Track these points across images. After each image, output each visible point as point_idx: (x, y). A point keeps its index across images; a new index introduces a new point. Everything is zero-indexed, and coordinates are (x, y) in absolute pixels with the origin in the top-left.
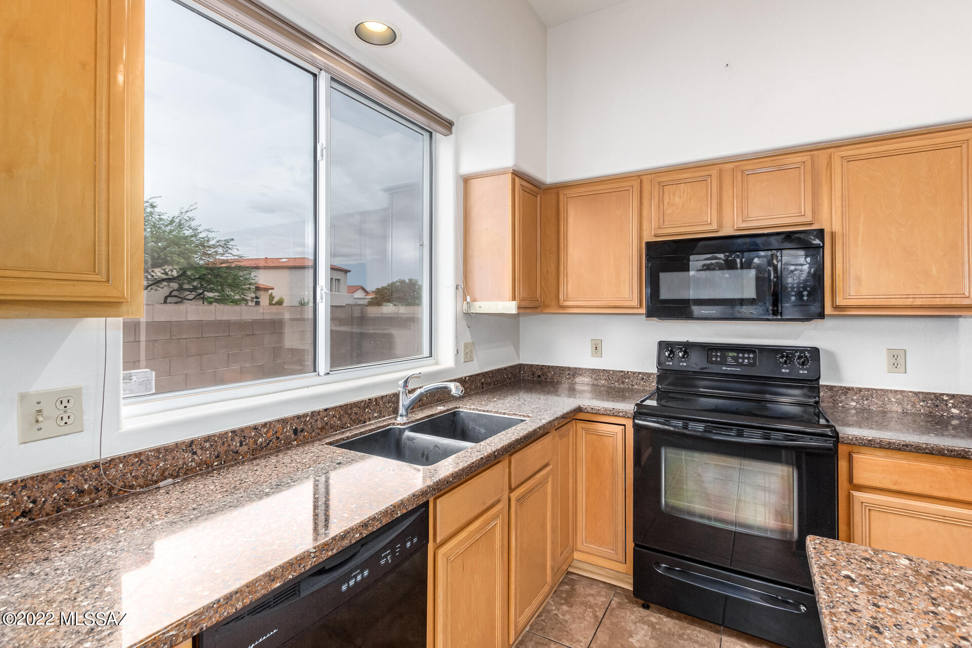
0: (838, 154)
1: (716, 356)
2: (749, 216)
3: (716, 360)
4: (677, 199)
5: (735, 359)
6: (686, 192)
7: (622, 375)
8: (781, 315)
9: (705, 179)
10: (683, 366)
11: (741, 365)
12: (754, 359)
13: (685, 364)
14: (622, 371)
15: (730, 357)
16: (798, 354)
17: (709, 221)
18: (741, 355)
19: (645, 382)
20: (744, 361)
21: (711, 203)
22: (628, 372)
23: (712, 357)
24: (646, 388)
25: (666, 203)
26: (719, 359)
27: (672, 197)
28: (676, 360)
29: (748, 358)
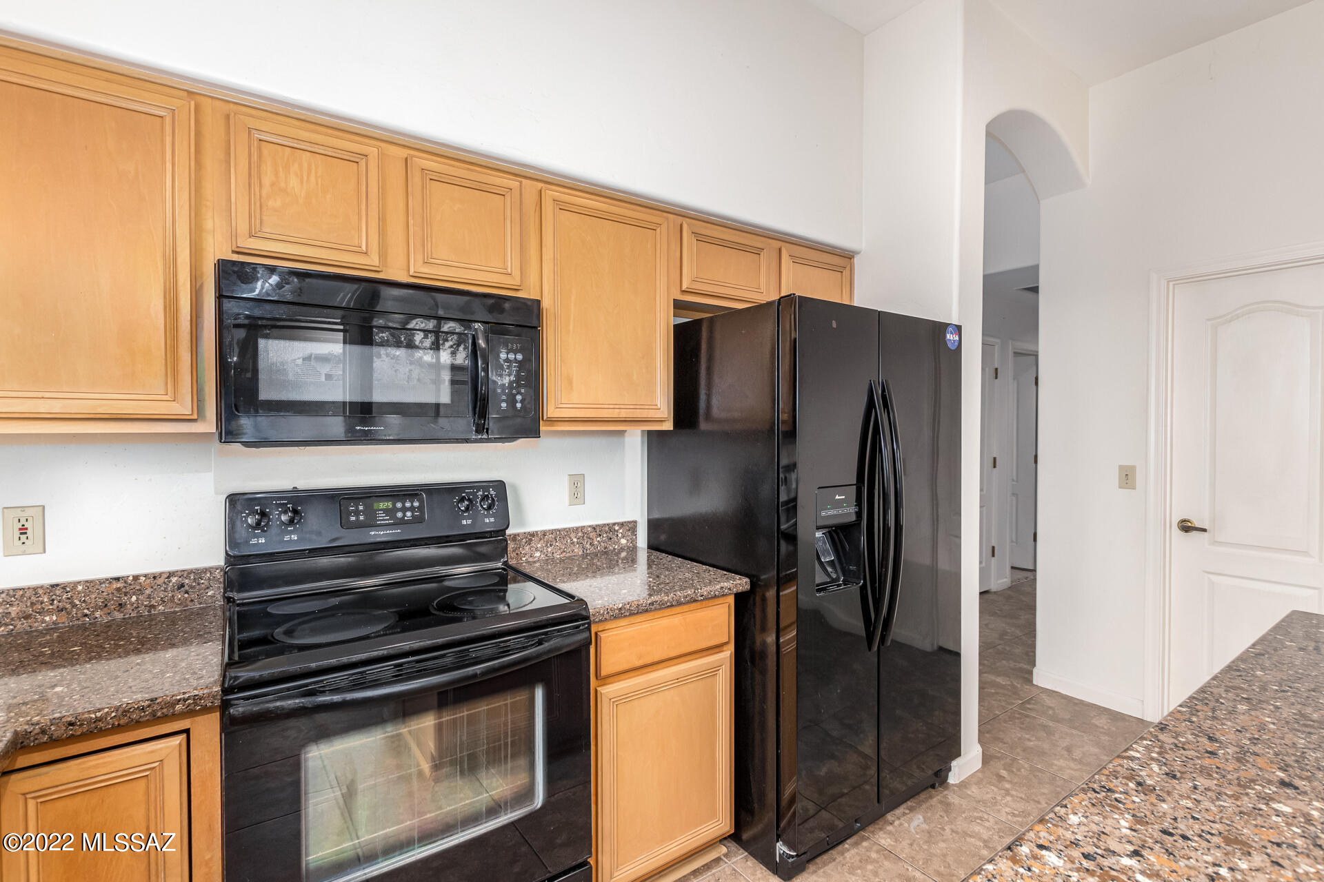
0: (551, 193)
1: (357, 513)
2: (434, 256)
3: (358, 519)
4: (294, 182)
5: (390, 512)
6: (313, 171)
7: (118, 590)
8: (487, 433)
9: (357, 160)
10: (291, 541)
11: (401, 522)
12: (421, 508)
13: (295, 537)
14: (117, 579)
15: (381, 510)
16: (481, 493)
17: (364, 248)
18: (399, 505)
19: (187, 592)
20: (405, 516)
21: (367, 215)
22: (136, 578)
23: (349, 514)
24: (191, 606)
25: (267, 181)
26: (362, 518)
27: (281, 174)
28: (274, 531)
29: (412, 509)
